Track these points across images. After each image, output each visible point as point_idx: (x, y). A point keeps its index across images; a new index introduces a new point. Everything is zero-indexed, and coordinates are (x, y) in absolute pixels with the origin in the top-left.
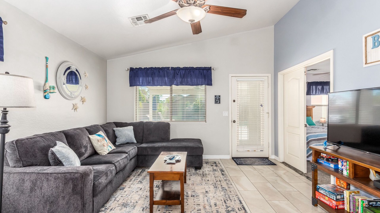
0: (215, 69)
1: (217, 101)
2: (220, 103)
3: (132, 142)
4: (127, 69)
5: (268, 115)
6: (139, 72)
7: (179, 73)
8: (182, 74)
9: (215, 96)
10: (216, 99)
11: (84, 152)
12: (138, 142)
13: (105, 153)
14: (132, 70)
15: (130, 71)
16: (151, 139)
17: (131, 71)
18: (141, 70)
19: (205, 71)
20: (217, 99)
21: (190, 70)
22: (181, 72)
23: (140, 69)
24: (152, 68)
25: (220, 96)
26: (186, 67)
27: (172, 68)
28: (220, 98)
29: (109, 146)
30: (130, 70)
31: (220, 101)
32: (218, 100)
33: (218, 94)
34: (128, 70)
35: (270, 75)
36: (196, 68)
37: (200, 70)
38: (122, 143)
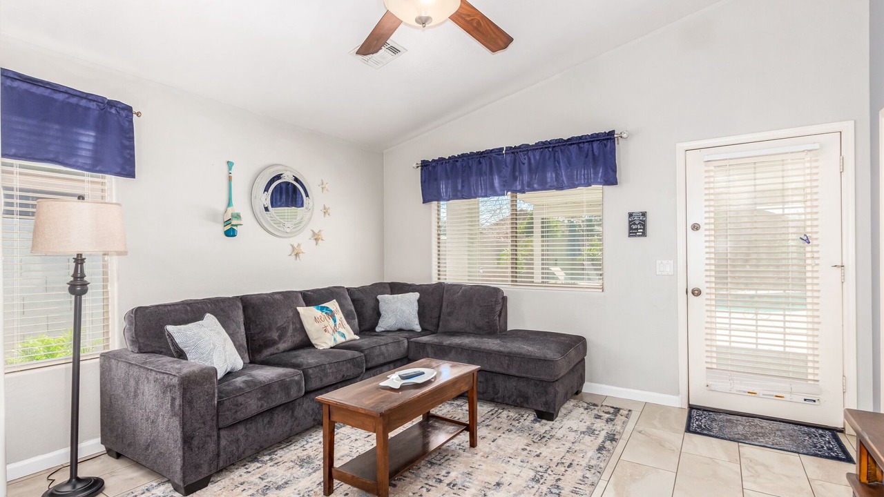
0: (624, 136)
1: (637, 229)
2: (644, 234)
3: (409, 328)
4: (415, 165)
6: (439, 168)
7: (525, 159)
8: (532, 161)
9: (631, 215)
10: (631, 223)
11: (276, 338)
14: (425, 166)
15: (422, 169)
17: (425, 168)
18: (442, 164)
19: (595, 145)
20: (635, 224)
21: (554, 147)
22: (532, 157)
23: (441, 160)
24: (463, 155)
25: (644, 214)
26: (542, 142)
27: (509, 149)
28: (644, 221)
29: (339, 332)
30: (422, 166)
31: (644, 229)
32: (637, 225)
33: (637, 209)
34: (418, 167)
36: (569, 140)
37: (581, 145)
38: (388, 329)
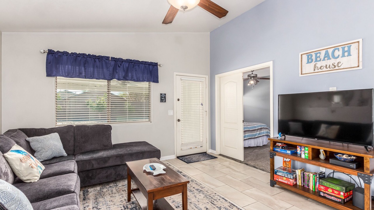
0: (161, 66)
1: (163, 100)
2: (165, 101)
4: (42, 51)
5: (206, 114)
6: (65, 57)
7: (121, 65)
8: (125, 67)
9: (161, 94)
10: (161, 97)
12: (68, 155)
13: (36, 178)
14: (51, 53)
15: (48, 55)
16: (89, 147)
17: (50, 55)
18: (67, 55)
19: (151, 67)
20: (162, 98)
21: (135, 63)
22: (124, 65)
23: (65, 53)
24: (84, 54)
25: (165, 94)
26: (130, 60)
27: (113, 59)
28: (165, 97)
29: (39, 166)
30: (48, 53)
31: (165, 100)
32: (163, 98)
33: (163, 93)
34: (44, 52)
35: (207, 77)
36: (142, 61)
37: (146, 65)
38: (46, 159)
